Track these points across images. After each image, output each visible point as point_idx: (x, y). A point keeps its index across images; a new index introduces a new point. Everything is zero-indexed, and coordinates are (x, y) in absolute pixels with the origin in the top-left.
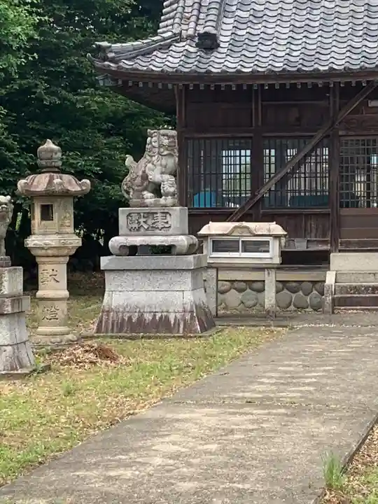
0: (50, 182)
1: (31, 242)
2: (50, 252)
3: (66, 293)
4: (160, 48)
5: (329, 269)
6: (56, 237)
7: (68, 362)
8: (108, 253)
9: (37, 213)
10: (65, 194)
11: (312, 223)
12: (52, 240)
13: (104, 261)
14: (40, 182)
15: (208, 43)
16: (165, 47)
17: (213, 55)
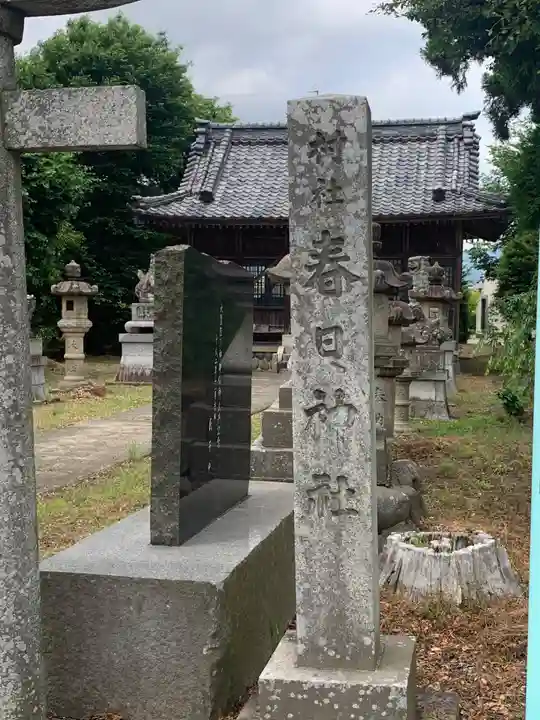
0: (71, 287)
1: (61, 323)
2: (71, 330)
3: (83, 356)
4: (176, 200)
5: (281, 344)
6: (75, 321)
7: (74, 398)
8: (124, 331)
9: (64, 305)
10: (81, 294)
11: (273, 315)
12: (72, 323)
13: (122, 337)
14: (65, 287)
15: (207, 198)
16: (179, 199)
17: (211, 206)
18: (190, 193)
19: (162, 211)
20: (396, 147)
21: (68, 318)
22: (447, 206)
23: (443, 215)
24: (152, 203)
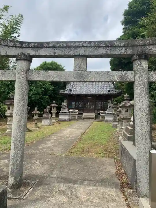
0: (54, 105)
2: (54, 112)
3: (55, 117)
4: (66, 91)
5: (83, 115)
7: (55, 124)
9: (53, 108)
10: (56, 106)
11: (81, 110)
13: (59, 113)
15: (71, 90)
17: (72, 92)
18: (68, 90)
19: (64, 93)
20: (101, 83)
21: (53, 110)
22: (111, 92)
23: (110, 94)
24: (62, 91)
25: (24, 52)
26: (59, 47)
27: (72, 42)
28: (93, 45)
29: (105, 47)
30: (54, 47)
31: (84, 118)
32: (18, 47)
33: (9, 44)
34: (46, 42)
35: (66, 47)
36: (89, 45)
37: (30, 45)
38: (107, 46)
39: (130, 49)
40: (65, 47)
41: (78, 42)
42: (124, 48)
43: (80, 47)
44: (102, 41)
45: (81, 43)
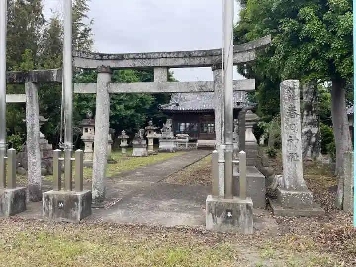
2: (150, 138)
3: (153, 145)
4: (170, 106)
5: (197, 143)
9: (148, 132)
10: (153, 129)
11: (194, 135)
14: (149, 127)
15: (177, 105)
17: (179, 107)
18: (173, 104)
19: (167, 108)
21: (150, 135)
22: (241, 106)
24: (164, 107)
25: (104, 65)
26: (139, 59)
27: (151, 53)
28: (171, 55)
29: (184, 57)
30: (134, 59)
31: (198, 148)
32: (98, 59)
33: (89, 57)
34: (126, 54)
35: (147, 58)
36: (168, 56)
37: (110, 57)
38: (185, 57)
39: (208, 59)
40: (145, 59)
41: (157, 53)
42: (202, 58)
43: (159, 58)
44: (180, 52)
45: (160, 54)
